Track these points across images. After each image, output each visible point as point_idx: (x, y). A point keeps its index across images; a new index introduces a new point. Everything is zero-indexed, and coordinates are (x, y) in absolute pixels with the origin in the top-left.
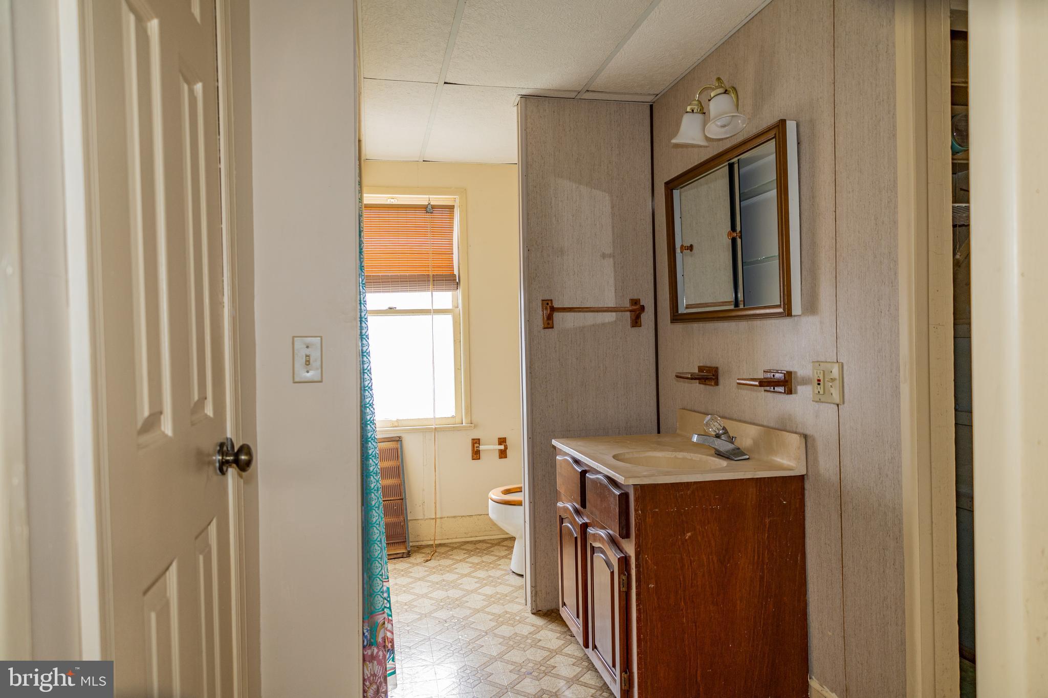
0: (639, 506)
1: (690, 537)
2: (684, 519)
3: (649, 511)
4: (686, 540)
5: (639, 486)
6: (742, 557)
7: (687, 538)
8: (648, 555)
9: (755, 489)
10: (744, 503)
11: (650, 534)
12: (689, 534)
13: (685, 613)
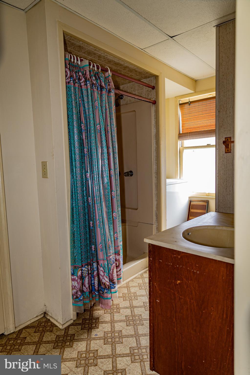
0: (151, 255)
1: (179, 283)
2: (176, 271)
3: (157, 260)
4: (177, 284)
5: (151, 245)
6: (213, 310)
7: (178, 283)
8: (156, 284)
9: (225, 269)
10: (217, 276)
11: (157, 273)
12: (179, 282)
13: (175, 325)
